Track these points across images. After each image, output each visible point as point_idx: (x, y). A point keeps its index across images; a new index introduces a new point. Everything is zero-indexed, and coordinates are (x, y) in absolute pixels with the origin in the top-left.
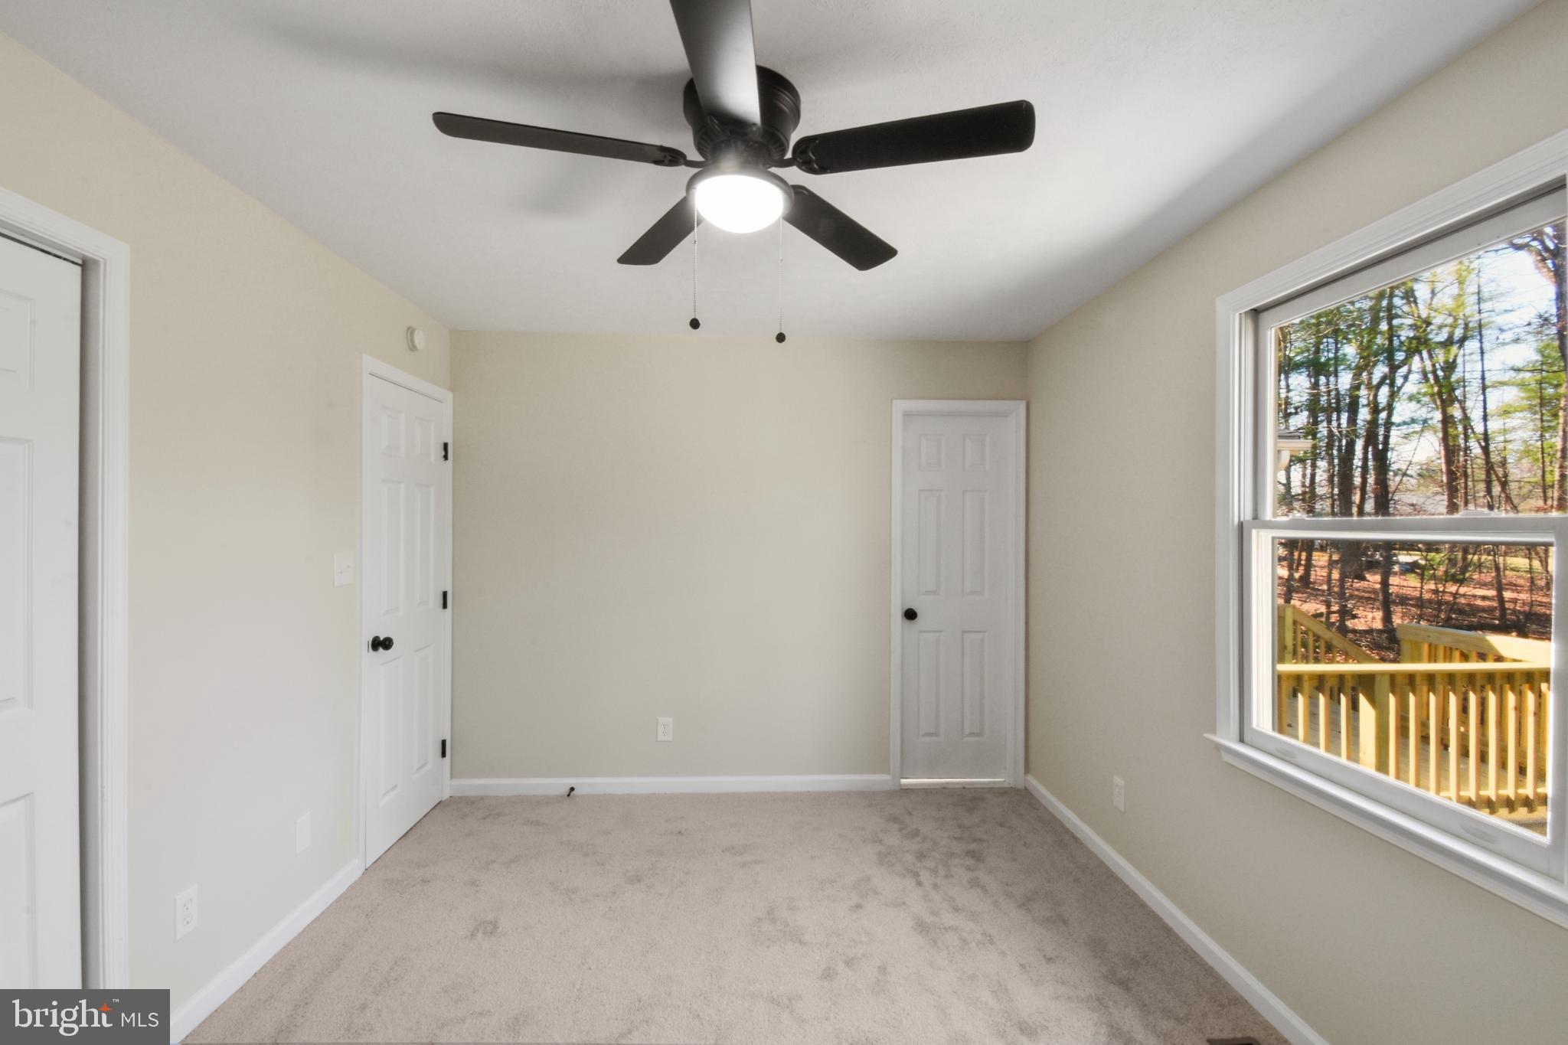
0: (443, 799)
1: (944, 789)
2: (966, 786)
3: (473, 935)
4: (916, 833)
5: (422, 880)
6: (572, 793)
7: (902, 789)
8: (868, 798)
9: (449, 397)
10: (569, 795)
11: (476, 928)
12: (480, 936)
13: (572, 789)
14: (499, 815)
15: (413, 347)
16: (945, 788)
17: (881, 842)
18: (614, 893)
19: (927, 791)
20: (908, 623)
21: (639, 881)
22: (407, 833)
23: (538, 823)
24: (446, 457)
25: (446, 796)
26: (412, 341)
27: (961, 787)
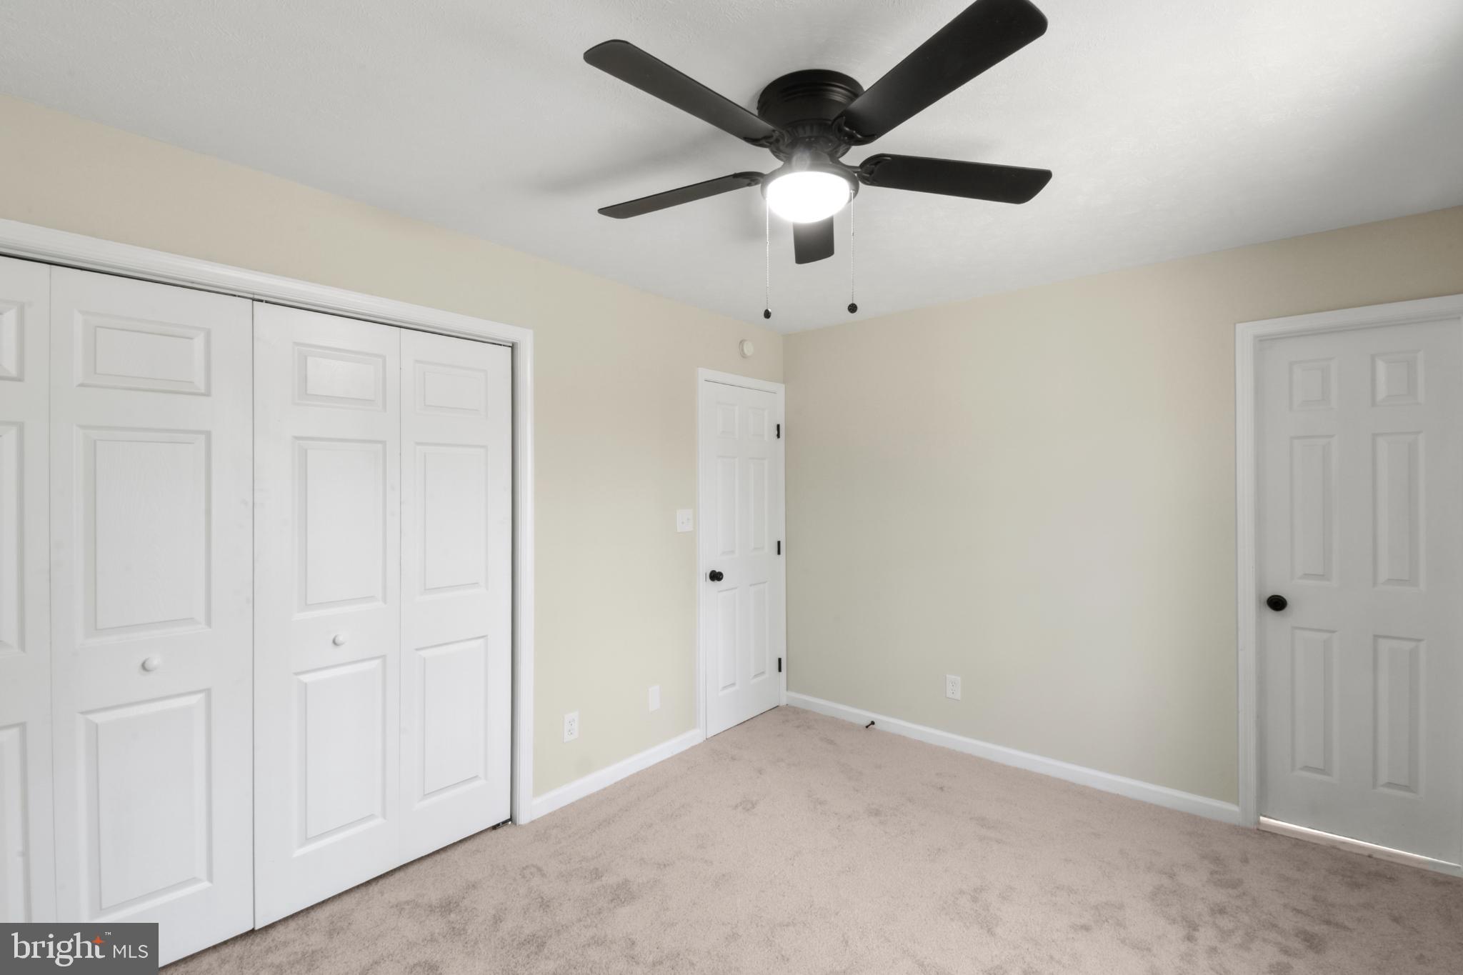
0: (781, 705)
1: (1331, 850)
2: (1375, 856)
3: (736, 806)
4: (1235, 884)
5: (732, 758)
6: (871, 726)
7: (1258, 829)
8: (1193, 825)
9: (780, 389)
10: (867, 727)
11: (741, 803)
12: (740, 808)
13: (873, 723)
14: (809, 727)
15: (744, 356)
16: (1334, 847)
17: (1172, 876)
18: (849, 817)
19: (1299, 842)
20: (1270, 614)
21: (876, 815)
22: (744, 722)
23: (831, 742)
24: (778, 436)
25: (783, 702)
26: (743, 350)
27: (1366, 853)
